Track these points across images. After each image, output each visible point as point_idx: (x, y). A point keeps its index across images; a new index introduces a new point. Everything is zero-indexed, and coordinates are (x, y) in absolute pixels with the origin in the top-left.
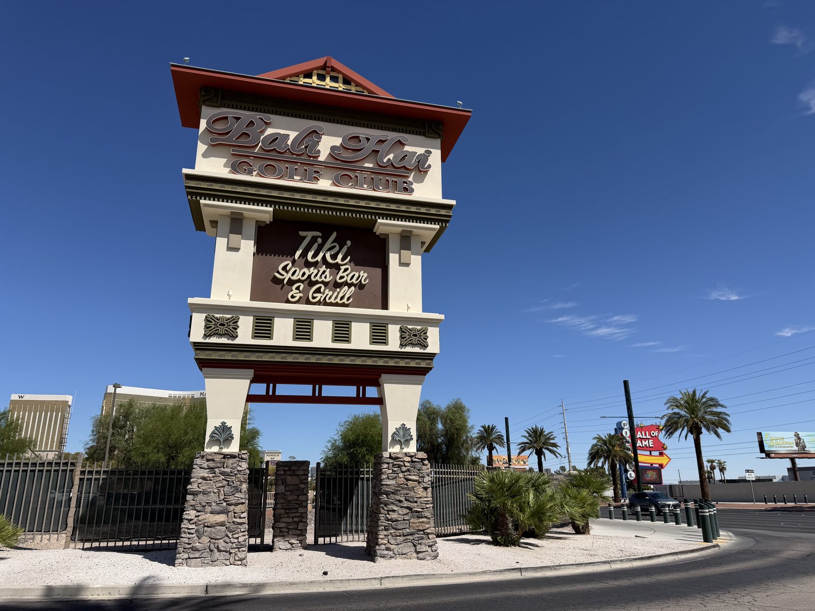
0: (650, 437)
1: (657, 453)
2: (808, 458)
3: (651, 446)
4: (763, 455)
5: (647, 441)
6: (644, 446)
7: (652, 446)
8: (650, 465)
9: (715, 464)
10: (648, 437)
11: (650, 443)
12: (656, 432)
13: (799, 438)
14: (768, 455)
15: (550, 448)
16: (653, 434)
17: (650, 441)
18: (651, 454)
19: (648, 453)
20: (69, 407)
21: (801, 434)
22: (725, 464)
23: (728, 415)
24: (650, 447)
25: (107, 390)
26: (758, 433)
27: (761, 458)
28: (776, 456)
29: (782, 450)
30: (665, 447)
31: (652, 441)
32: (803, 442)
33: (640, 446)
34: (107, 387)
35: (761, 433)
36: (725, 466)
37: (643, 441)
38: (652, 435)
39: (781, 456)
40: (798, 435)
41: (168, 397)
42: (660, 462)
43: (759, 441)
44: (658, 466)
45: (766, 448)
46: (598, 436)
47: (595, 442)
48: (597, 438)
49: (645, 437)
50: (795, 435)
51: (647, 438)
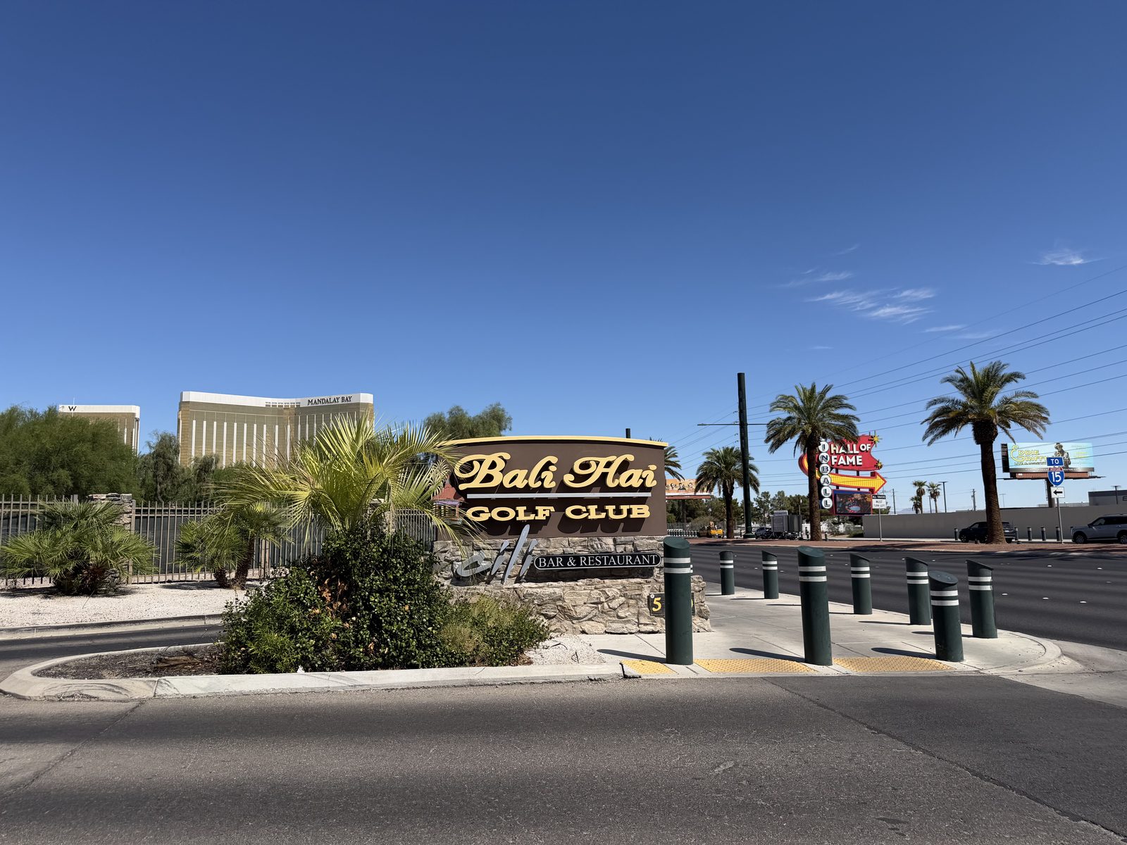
0: (858, 452)
1: (868, 474)
2: (1074, 479)
3: (858, 463)
4: (1008, 475)
5: (854, 457)
6: (848, 464)
7: (861, 464)
8: (856, 489)
9: (925, 488)
10: (855, 452)
11: (858, 460)
12: (868, 445)
13: (1062, 452)
14: (1013, 476)
15: (670, 467)
16: (863, 447)
17: (858, 457)
18: (858, 474)
19: (854, 473)
20: (137, 420)
21: (1066, 447)
22: (939, 487)
23: (858, 420)
24: (857, 465)
25: (181, 398)
26: (1002, 445)
27: (1005, 479)
28: (1025, 476)
29: (1035, 468)
30: (879, 465)
31: (861, 457)
32: (1068, 456)
33: (843, 464)
34: (182, 394)
35: (1006, 445)
36: (938, 490)
37: (847, 457)
38: (862, 449)
39: (1034, 476)
40: (1061, 446)
41: (265, 406)
42: (871, 486)
43: (1003, 456)
44: (867, 490)
45: (1012, 465)
46: (712, 451)
47: (704, 459)
48: (710, 453)
49: (852, 452)
50: (1056, 448)
51: (854, 454)
